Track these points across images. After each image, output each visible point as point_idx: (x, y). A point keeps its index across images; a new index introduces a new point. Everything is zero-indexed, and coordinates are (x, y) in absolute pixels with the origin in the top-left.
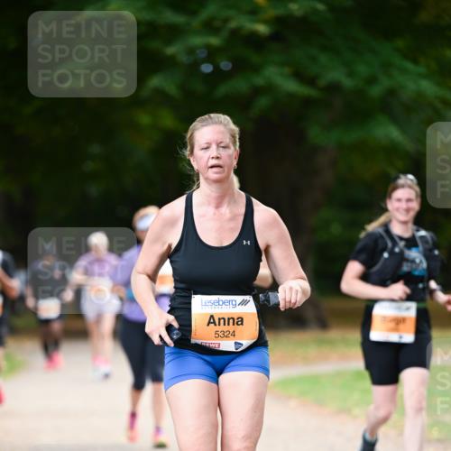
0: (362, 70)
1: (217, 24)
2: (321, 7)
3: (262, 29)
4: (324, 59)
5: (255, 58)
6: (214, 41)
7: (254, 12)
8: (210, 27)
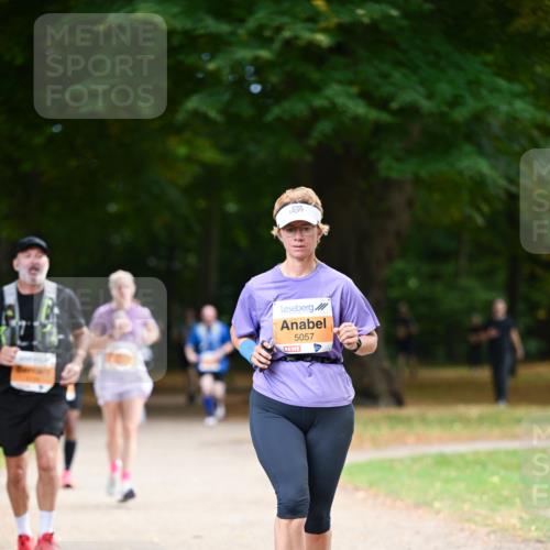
0: (445, 89)
1: (268, 33)
2: (394, 13)
3: (322, 39)
4: (397, 75)
5: (315, 75)
6: (265, 54)
7: (313, 19)
8: (259, 37)
